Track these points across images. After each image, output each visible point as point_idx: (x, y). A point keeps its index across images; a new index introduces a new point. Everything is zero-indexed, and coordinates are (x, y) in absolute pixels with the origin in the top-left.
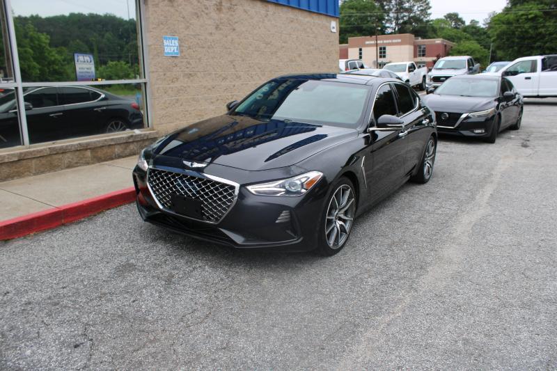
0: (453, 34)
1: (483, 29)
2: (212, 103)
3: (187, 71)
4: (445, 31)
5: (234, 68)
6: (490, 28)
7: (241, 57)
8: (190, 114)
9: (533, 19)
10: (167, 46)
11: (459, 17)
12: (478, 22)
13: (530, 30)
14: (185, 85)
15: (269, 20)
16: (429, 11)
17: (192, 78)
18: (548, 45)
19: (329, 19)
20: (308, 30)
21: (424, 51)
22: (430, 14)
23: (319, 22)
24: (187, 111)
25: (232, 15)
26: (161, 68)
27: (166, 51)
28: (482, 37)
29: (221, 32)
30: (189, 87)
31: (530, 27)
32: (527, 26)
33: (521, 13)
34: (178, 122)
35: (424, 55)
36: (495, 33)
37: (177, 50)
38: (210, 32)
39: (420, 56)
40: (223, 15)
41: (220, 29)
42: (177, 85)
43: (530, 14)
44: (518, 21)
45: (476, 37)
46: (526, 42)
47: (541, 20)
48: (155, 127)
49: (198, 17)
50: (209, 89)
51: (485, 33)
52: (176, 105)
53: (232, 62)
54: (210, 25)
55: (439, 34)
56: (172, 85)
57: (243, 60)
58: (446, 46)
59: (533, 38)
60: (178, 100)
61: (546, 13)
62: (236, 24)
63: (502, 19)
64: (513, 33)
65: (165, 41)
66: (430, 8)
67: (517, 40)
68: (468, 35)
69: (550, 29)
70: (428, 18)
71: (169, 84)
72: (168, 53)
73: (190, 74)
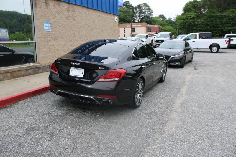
0: (162, 23)
1: (173, 21)
2: (65, 51)
3: (54, 37)
4: (159, 22)
5: (75, 36)
6: (176, 21)
7: (78, 31)
8: (56, 56)
9: (193, 18)
10: (46, 26)
11: (164, 16)
12: (171, 19)
13: (192, 22)
14: (53, 44)
15: (90, 16)
16: (152, 14)
17: (56, 41)
18: (199, 28)
19: (114, 16)
20: (106, 20)
21: (150, 30)
22: (153, 15)
23: (110, 17)
24: (54, 55)
25: (74, 13)
26: (42, 36)
27: (45, 28)
28: (174, 24)
29: (69, 20)
30: (55, 44)
31: (192, 21)
32: (191, 21)
33: (188, 16)
34: (50, 60)
35: (150, 32)
36: (179, 23)
37: (50, 28)
38: (64, 20)
39: (149, 32)
40: (70, 13)
41: (69, 19)
42: (50, 43)
43: (192, 16)
44: (187, 18)
45: (171, 25)
46: (191, 27)
47: (196, 19)
48: (40, 62)
49: (59, 14)
50: (64, 46)
51: (174, 23)
52: (50, 52)
53: (74, 34)
54: (64, 17)
55: (156, 23)
56: (48, 44)
57: (78, 33)
58: (159, 28)
59: (193, 25)
60: (50, 50)
61: (197, 16)
62: (76, 17)
63: (181, 18)
64: (186, 23)
65: (44, 24)
66: (153, 12)
67: (187, 26)
68: (168, 24)
69: (199, 22)
70: (152, 17)
71: (46, 43)
72: (46, 29)
73: (56, 39)
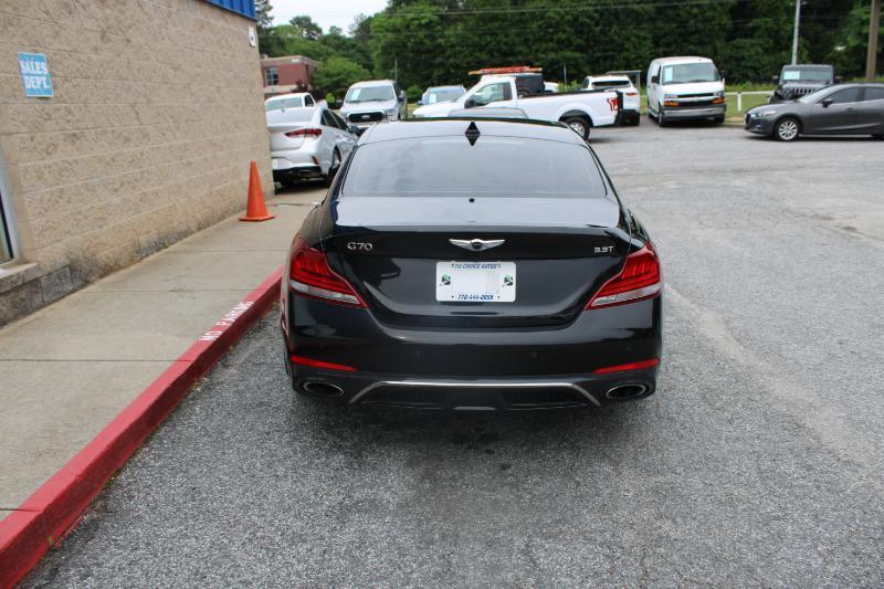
0: (308, 48)
1: (349, 39)
2: (116, 190)
3: (69, 128)
4: (296, 44)
5: (138, 119)
6: (358, 38)
7: (145, 96)
8: (85, 217)
9: (429, 25)
10: (29, 75)
11: (313, 21)
12: (340, 30)
13: (426, 41)
14: (69, 159)
15: (174, 24)
16: (269, 14)
17: (78, 142)
18: (452, 60)
20: (224, 43)
21: (276, 76)
22: (272, 18)
23: (235, 29)
24: (80, 213)
25: (122, 12)
26: (23, 123)
27: (28, 86)
28: (351, 52)
29: (109, 45)
30: (76, 161)
31: (426, 37)
32: (421, 34)
33: (410, 16)
35: (276, 83)
36: (380, 46)
37: (47, 83)
38: (95, 45)
39: (270, 84)
40: (108, 11)
41: (109, 40)
42: (56, 159)
43: (423, 18)
44: (408, 27)
45: (342, 52)
46: (423, 57)
47: (439, 28)
48: (28, 255)
49: (70, 13)
50: (108, 164)
51: (354, 46)
52: (61, 203)
53: (133, 106)
54: (93, 31)
55: (288, 48)
56: (49, 161)
57: (148, 102)
58: (307, 66)
59: (431, 51)
60: (62, 191)
61: (442, 17)
62: (130, 31)
63: (385, 24)
64: (405, 45)
65: (22, 62)
66: (270, 8)
67: (411, 55)
68: (330, 50)
69: (451, 39)
70: (269, 26)
71: (43, 159)
72: (32, 90)
73: (75, 135)
